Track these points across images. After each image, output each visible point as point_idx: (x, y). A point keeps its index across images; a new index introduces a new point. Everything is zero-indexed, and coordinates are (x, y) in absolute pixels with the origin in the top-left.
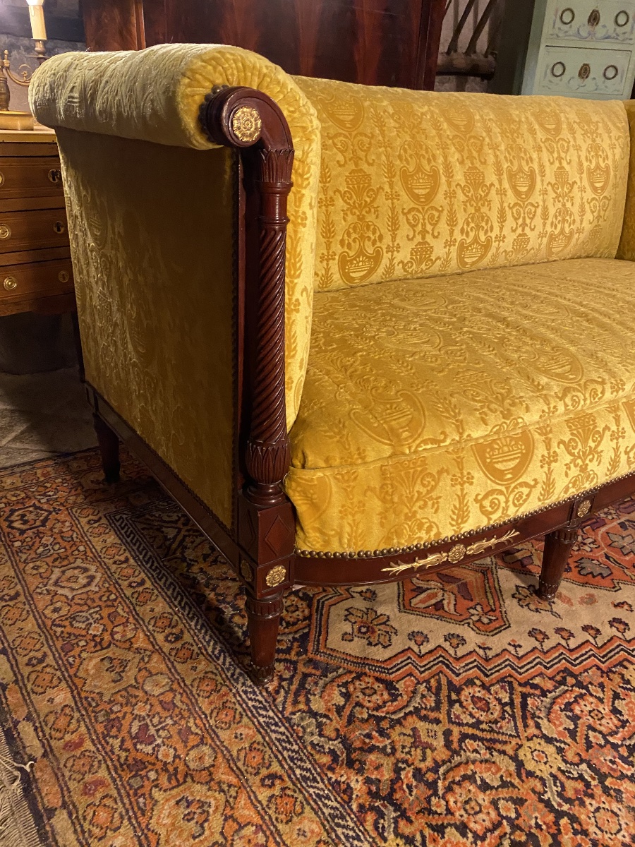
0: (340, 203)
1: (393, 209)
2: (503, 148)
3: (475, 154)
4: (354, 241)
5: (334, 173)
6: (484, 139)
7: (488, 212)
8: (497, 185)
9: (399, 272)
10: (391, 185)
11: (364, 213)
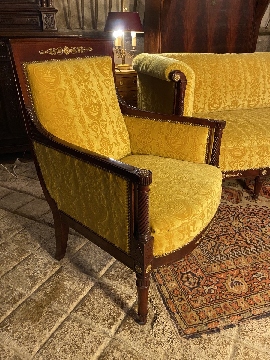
0: (209, 89)
1: (226, 90)
2: (267, 70)
3: (256, 73)
4: (213, 99)
5: (208, 81)
6: (260, 68)
7: (259, 91)
8: (263, 82)
9: (227, 108)
10: (226, 84)
11: (216, 91)
